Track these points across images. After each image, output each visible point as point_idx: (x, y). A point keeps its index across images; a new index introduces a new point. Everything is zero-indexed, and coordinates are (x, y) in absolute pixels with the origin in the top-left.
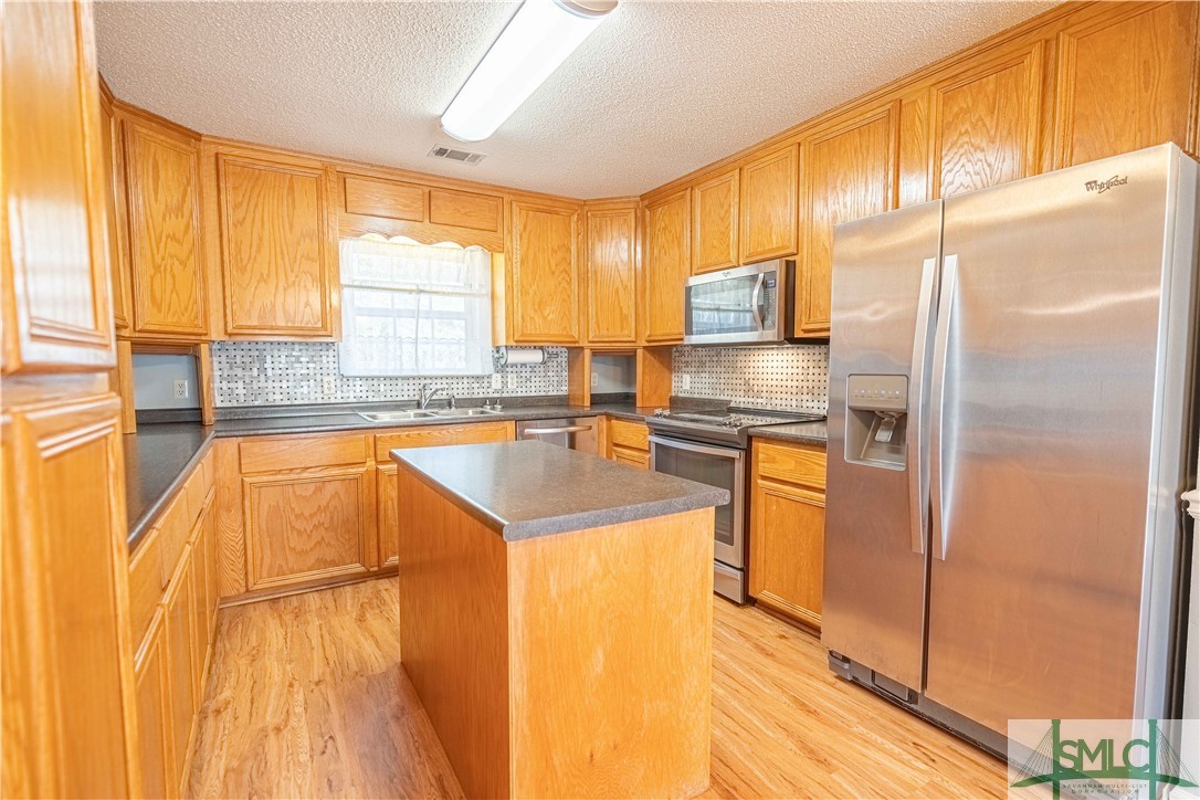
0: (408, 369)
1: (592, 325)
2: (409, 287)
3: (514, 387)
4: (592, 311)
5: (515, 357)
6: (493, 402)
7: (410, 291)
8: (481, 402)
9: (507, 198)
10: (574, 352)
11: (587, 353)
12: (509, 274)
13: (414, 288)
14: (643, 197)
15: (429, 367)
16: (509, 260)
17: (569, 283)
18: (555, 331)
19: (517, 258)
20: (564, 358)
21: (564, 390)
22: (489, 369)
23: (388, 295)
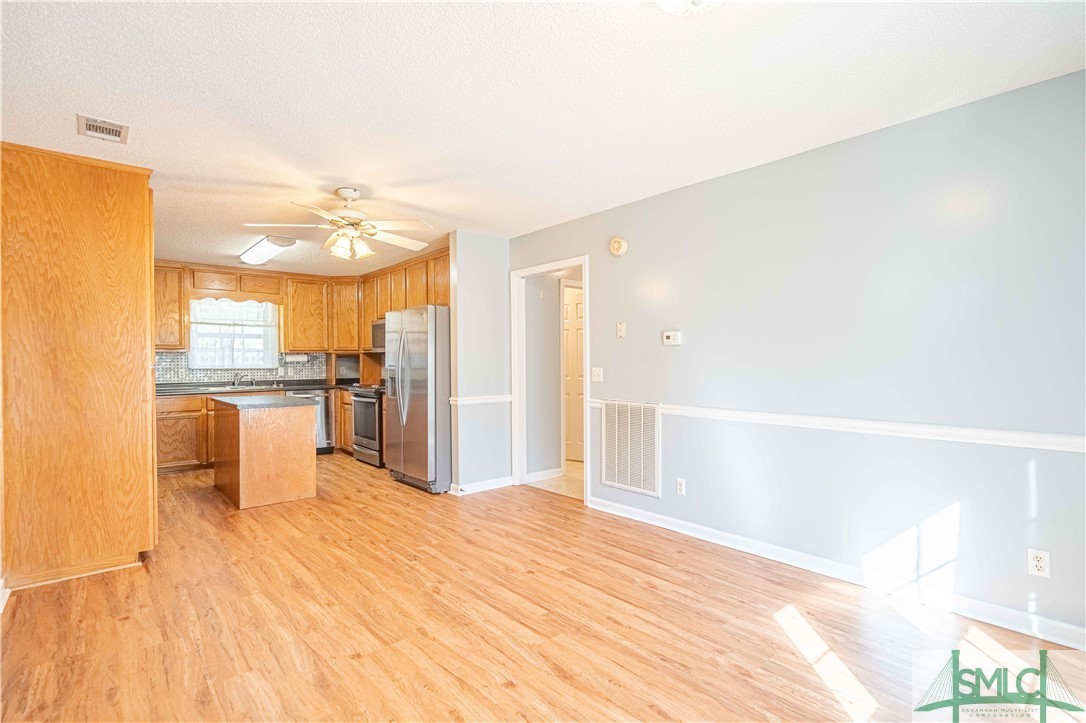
0: (228, 365)
1: (336, 341)
2: (228, 322)
3: (292, 374)
4: (335, 334)
5: (289, 359)
6: (278, 383)
7: (230, 325)
8: (272, 383)
9: (285, 277)
10: (328, 355)
11: (334, 356)
12: (286, 316)
13: (231, 322)
14: (361, 277)
15: (240, 364)
16: (286, 309)
17: (322, 320)
18: (313, 345)
19: (291, 307)
20: (323, 360)
21: (323, 376)
22: (276, 365)
23: (218, 327)
